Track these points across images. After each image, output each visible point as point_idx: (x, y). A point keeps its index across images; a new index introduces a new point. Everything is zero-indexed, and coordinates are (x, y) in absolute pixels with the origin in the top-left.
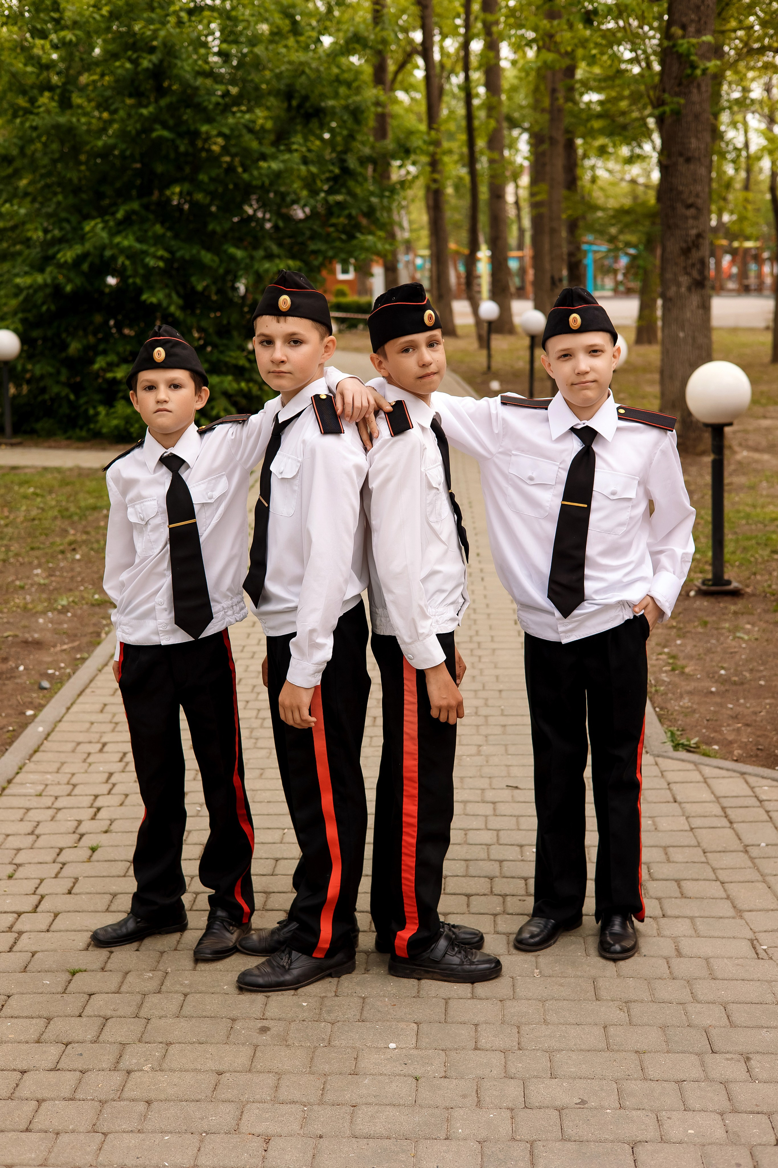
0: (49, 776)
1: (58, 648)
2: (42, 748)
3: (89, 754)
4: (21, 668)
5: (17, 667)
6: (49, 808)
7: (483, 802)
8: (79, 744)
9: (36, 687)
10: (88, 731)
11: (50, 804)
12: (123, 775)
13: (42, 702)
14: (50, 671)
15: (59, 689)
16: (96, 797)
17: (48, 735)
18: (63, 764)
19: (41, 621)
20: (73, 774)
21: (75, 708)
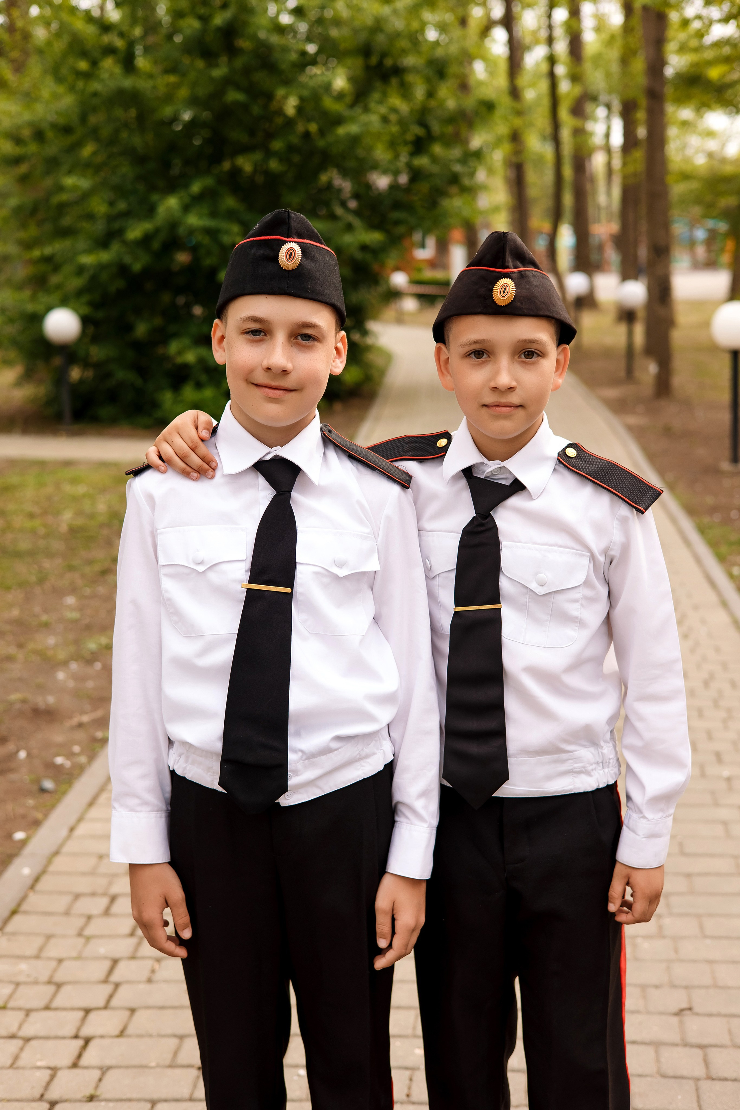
0: (23, 966)
1: (75, 721)
2: (24, 907)
3: (89, 918)
4: (22, 754)
5: (17, 751)
6: (13, 1037)
7: (686, 1045)
8: (77, 896)
9: (35, 788)
10: (93, 873)
11: (14, 1029)
12: (133, 964)
13: (39, 816)
14: (59, 760)
15: (64, 793)
16: (87, 1011)
17: (37, 879)
18: (49, 937)
19: (61, 675)
20: (60, 961)
21: (81, 830)
